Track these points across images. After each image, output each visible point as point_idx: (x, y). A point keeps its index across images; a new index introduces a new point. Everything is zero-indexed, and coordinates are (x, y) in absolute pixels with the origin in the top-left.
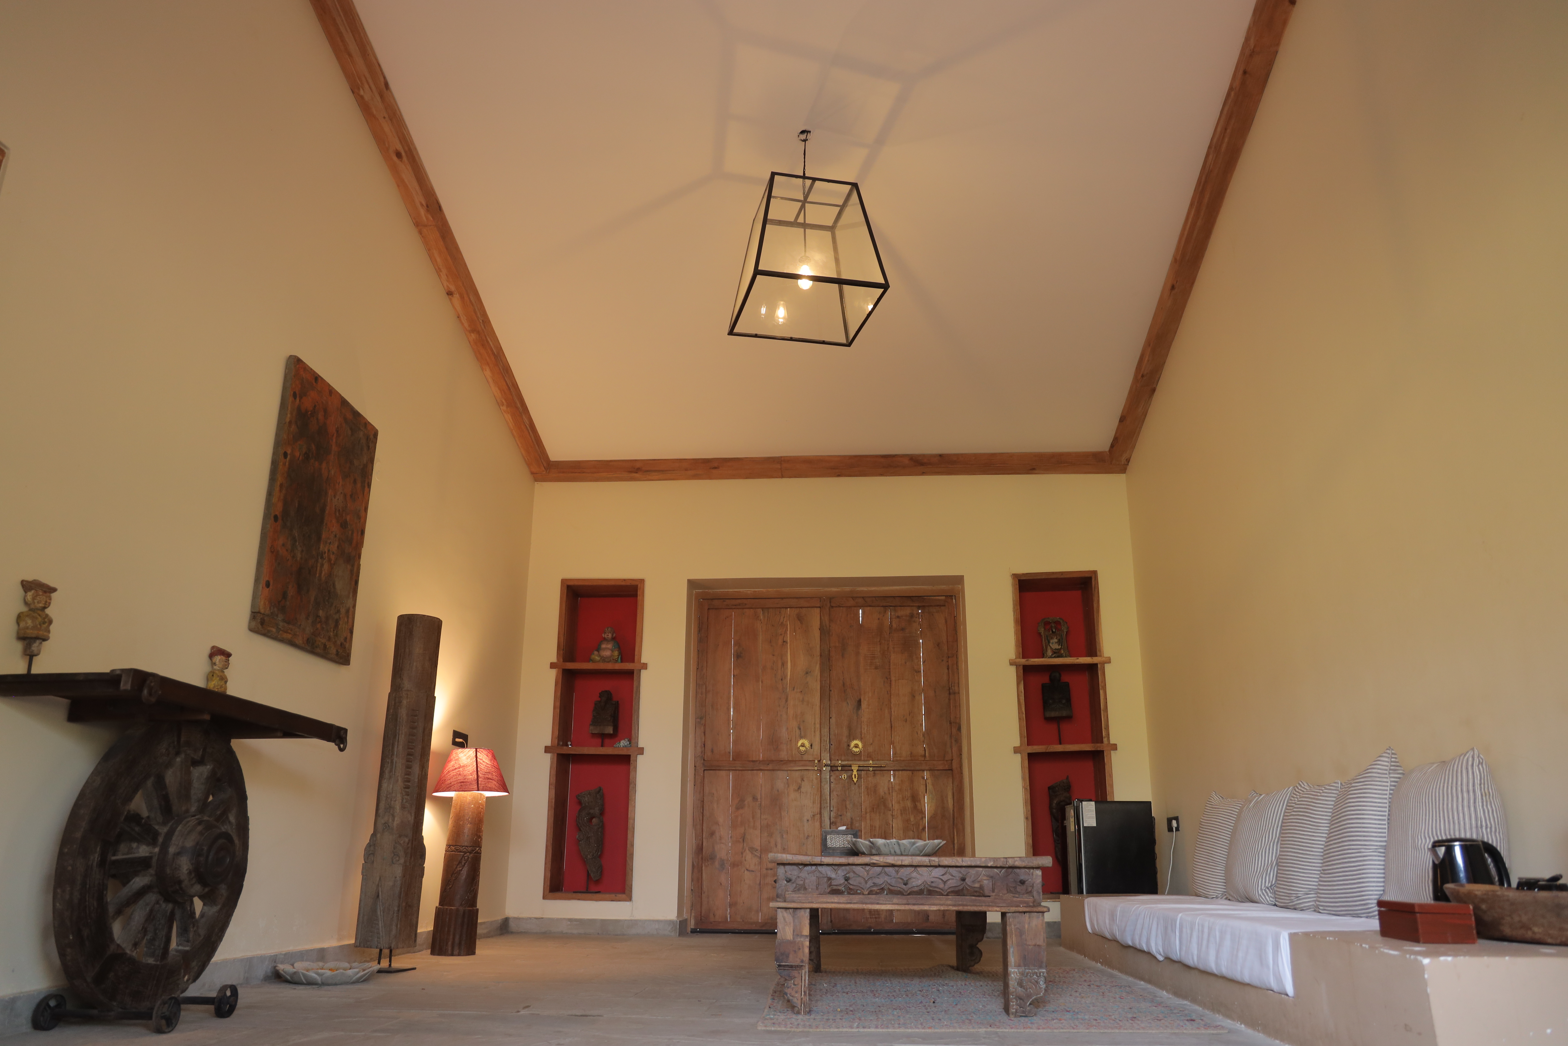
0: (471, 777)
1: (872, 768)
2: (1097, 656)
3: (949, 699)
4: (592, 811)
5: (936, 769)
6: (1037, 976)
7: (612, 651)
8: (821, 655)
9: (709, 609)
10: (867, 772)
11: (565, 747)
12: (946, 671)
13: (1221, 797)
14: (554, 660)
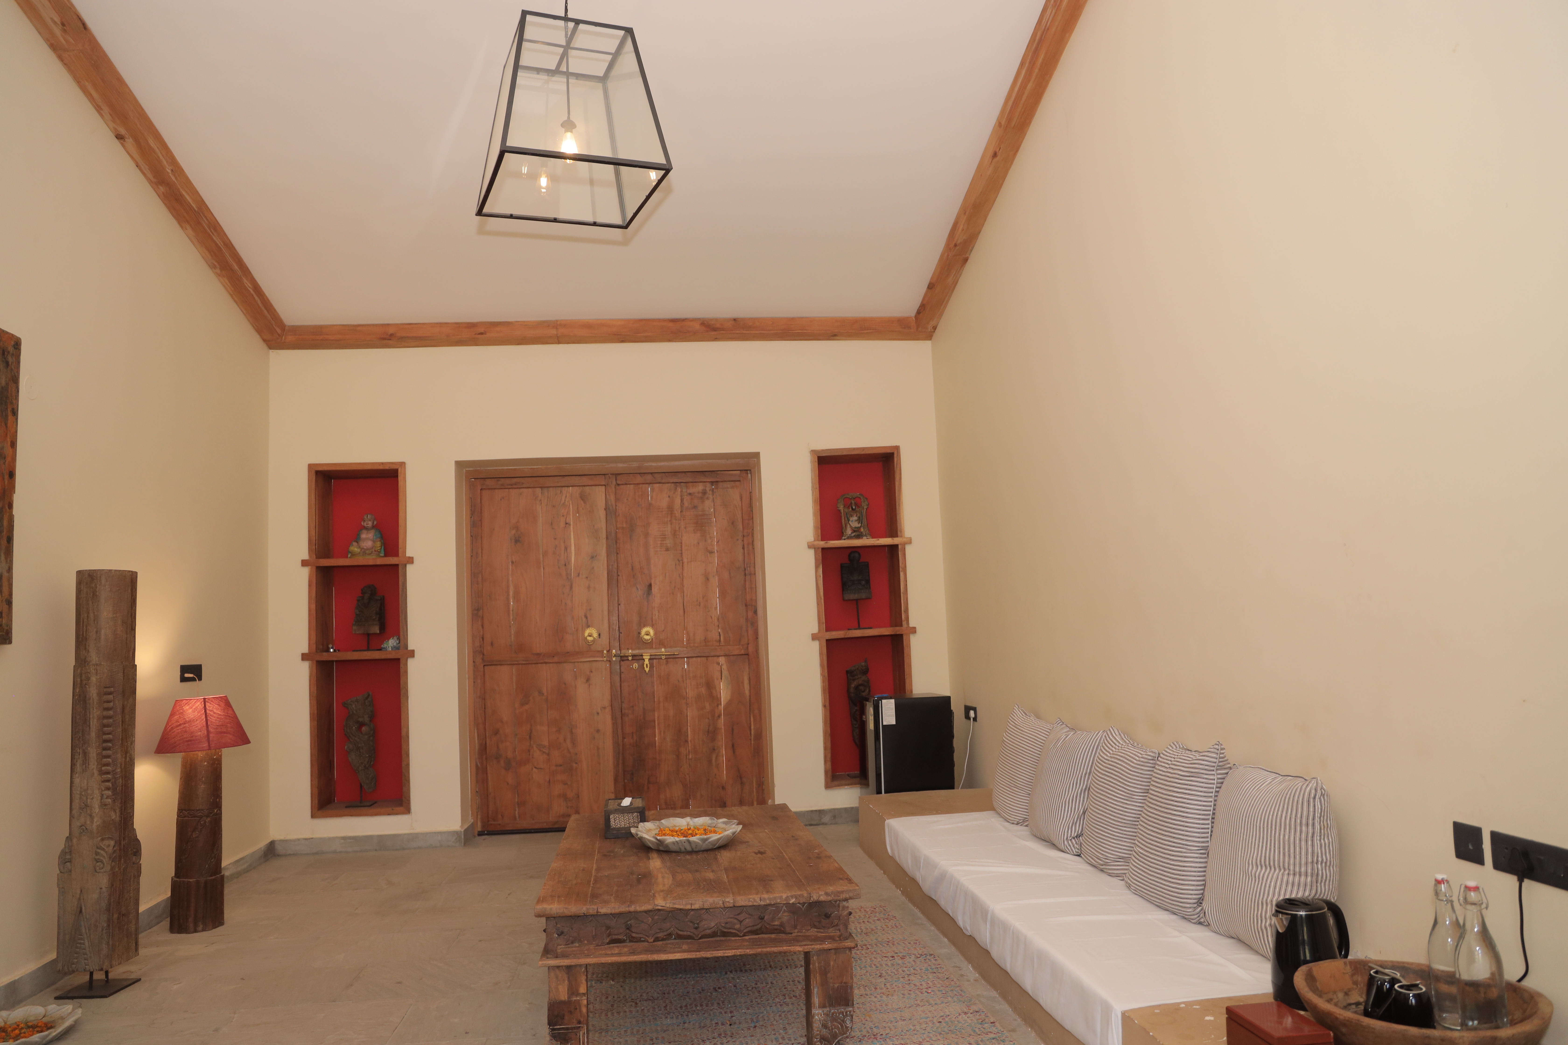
0: (200, 733)
1: (664, 657)
2: (897, 537)
3: (745, 581)
4: (361, 720)
5: (732, 654)
6: (843, 1015)
7: (374, 541)
8: (607, 538)
9: (481, 489)
10: (660, 660)
11: (324, 653)
12: (742, 550)
13: (1024, 712)
14: (306, 556)
